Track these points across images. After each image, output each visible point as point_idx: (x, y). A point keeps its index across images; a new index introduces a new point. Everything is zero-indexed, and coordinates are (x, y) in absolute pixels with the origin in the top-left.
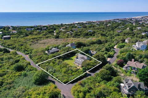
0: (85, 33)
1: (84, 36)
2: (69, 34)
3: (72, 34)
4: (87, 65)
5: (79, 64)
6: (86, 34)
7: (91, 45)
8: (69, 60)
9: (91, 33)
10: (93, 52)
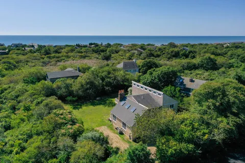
0: (172, 52)
1: (169, 58)
2: (134, 53)
3: (141, 53)
4: (162, 133)
5: (124, 124)
6: (174, 53)
7: (186, 71)
8: (101, 106)
9: (187, 52)
10: (192, 81)
